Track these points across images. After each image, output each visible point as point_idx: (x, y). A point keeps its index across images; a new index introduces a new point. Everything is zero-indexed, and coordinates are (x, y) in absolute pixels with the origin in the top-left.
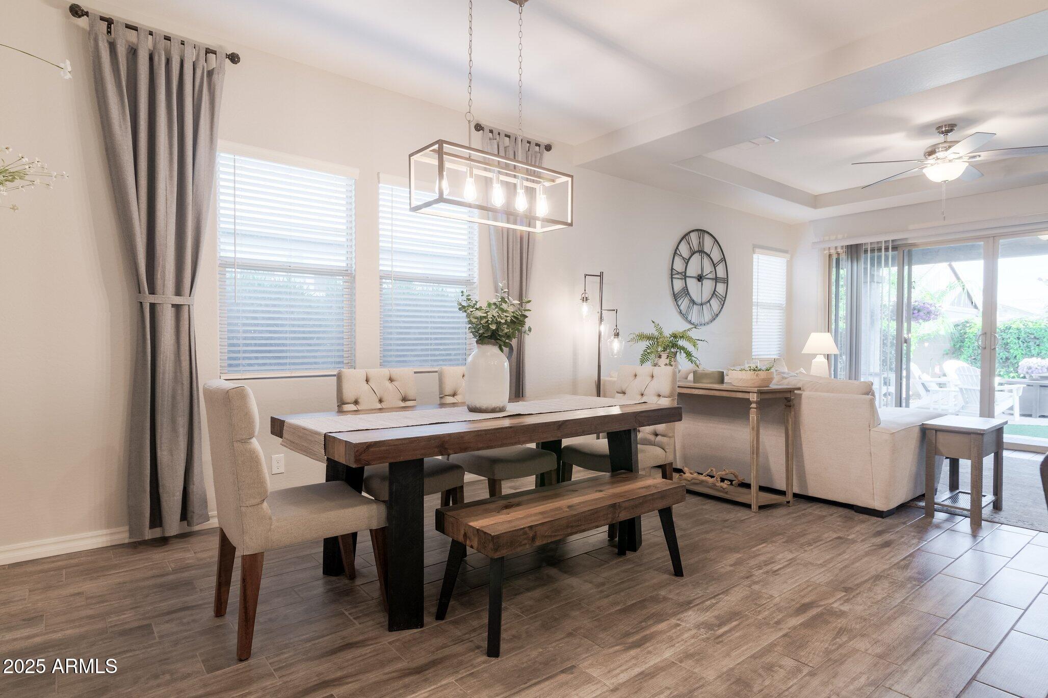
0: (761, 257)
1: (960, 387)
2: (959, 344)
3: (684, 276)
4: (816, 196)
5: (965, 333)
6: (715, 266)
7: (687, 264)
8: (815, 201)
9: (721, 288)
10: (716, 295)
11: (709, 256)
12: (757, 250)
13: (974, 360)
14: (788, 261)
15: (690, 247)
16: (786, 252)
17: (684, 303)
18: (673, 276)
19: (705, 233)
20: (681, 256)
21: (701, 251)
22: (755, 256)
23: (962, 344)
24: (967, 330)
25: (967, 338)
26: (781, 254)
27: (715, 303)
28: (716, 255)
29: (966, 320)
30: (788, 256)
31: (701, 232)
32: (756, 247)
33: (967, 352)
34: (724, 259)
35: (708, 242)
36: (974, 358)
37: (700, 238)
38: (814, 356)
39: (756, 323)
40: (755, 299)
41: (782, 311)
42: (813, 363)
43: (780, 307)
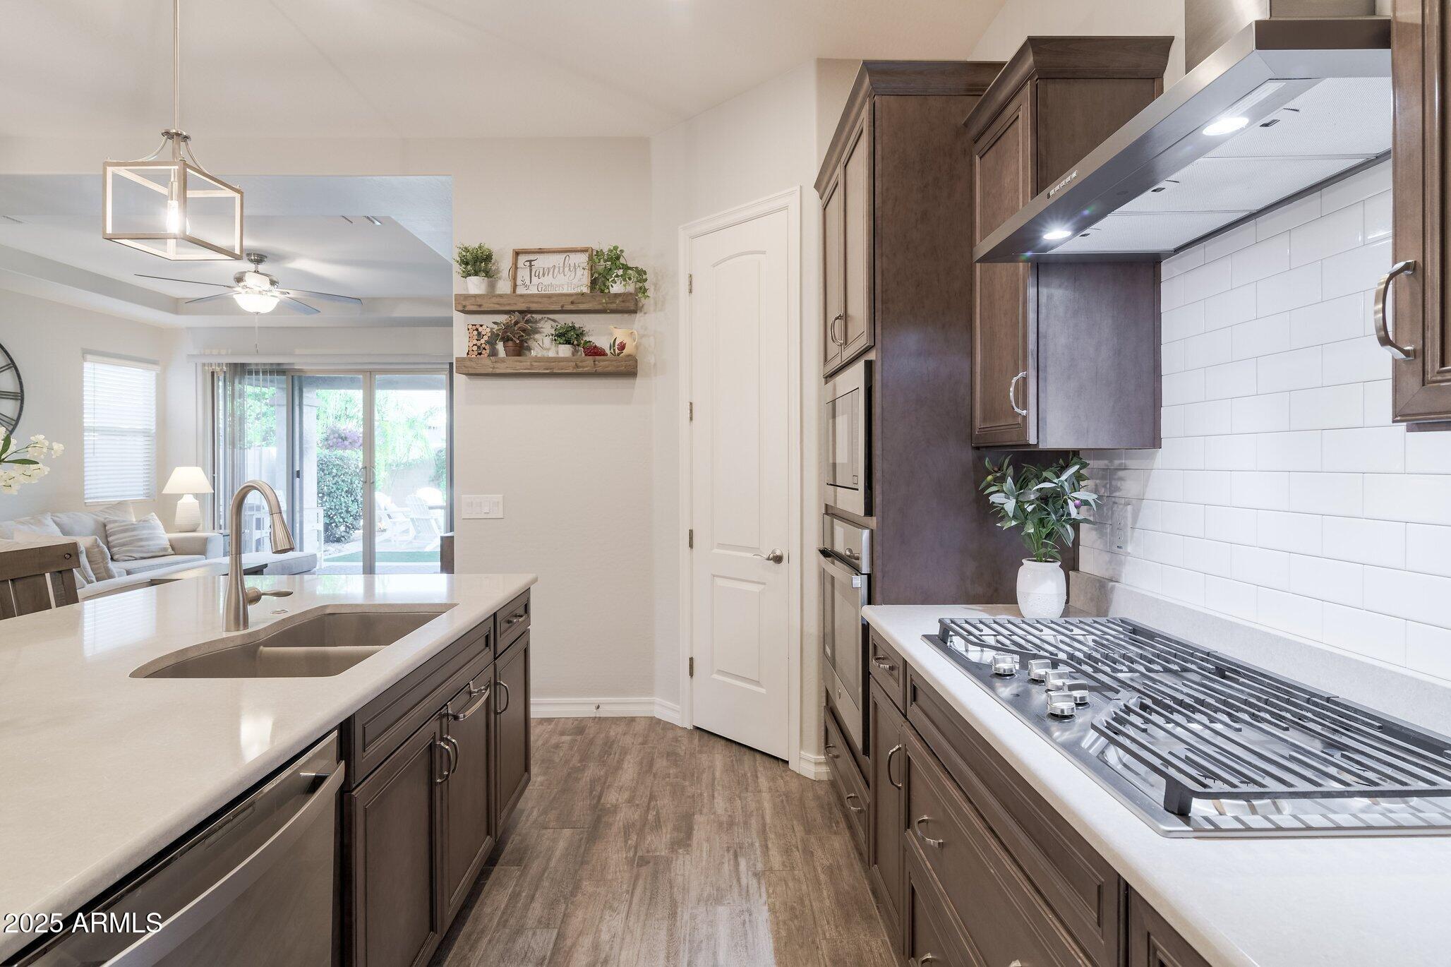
0: (98, 366)
1: (411, 517)
4: (179, 300)
8: (177, 305)
9: (6, 407)
12: (89, 357)
14: (157, 375)
16: (154, 363)
22: (88, 365)
26: (147, 365)
30: (158, 368)
32: (88, 352)
34: (12, 365)
39: (92, 455)
40: (88, 420)
41: (148, 438)
42: (179, 506)
43: (145, 433)
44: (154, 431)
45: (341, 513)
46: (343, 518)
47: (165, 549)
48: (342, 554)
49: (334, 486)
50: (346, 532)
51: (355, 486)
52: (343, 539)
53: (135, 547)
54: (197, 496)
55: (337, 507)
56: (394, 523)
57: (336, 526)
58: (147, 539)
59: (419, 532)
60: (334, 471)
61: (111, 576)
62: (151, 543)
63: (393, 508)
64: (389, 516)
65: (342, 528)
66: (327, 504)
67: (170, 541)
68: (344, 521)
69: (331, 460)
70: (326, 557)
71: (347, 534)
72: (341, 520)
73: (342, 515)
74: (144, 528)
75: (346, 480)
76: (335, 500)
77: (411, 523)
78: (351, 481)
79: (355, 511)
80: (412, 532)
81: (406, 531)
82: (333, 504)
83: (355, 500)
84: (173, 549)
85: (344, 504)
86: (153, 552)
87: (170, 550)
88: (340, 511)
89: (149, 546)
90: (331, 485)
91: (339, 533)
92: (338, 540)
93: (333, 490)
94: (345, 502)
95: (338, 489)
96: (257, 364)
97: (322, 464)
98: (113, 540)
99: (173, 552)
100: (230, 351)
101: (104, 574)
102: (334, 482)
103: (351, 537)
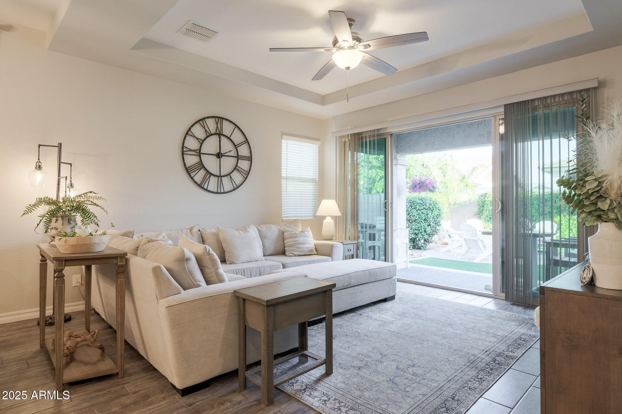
0: (290, 142)
1: (464, 237)
2: (482, 208)
3: (199, 153)
4: (324, 96)
5: (485, 201)
6: (236, 147)
7: (202, 144)
8: (323, 100)
9: (244, 165)
10: (238, 170)
11: (229, 138)
12: (284, 136)
13: (489, 219)
14: (319, 147)
15: (206, 130)
16: (318, 140)
17: (199, 176)
18: (184, 153)
19: (224, 121)
20: (194, 136)
21: (220, 134)
22: (284, 142)
23: (483, 208)
24: (486, 199)
25: (486, 204)
26: (314, 141)
27: (237, 177)
28: (237, 138)
29: (486, 192)
30: (319, 143)
31: (219, 119)
32: (284, 134)
33: (486, 213)
34: (247, 141)
35: (227, 128)
36: (489, 217)
37: (217, 124)
38: (324, 218)
39: (285, 193)
40: (284, 174)
41: (315, 184)
42: (324, 224)
43: (313, 181)
44: (317, 180)
45: (421, 232)
46: (423, 236)
47: (311, 251)
48: (421, 258)
49: (417, 216)
50: (424, 243)
51: (429, 216)
52: (422, 248)
53: (296, 248)
54: (332, 217)
55: (419, 229)
56: (453, 241)
57: (419, 240)
58: (303, 244)
59: (469, 248)
60: (417, 207)
61: (221, 280)
62: (304, 246)
63: (452, 231)
64: (450, 236)
65: (422, 241)
66: (413, 226)
67: (315, 245)
68: (423, 237)
69: (416, 200)
70: (411, 259)
71: (424, 245)
72: (422, 237)
73: (422, 234)
74: (301, 236)
75: (424, 212)
76: (418, 224)
77: (464, 241)
78: (427, 213)
79: (429, 232)
80: (465, 248)
81: (461, 246)
82: (417, 226)
83: (429, 225)
84: (316, 250)
85: (423, 227)
86: (304, 252)
87: (315, 252)
88: (421, 231)
89: (303, 248)
90: (416, 215)
91: (420, 244)
92: (420, 248)
93: (416, 218)
94: (424, 226)
95: (419, 218)
96: (366, 132)
97: (411, 203)
98: (288, 242)
99: (316, 253)
100: (352, 127)
101: (216, 277)
102: (417, 213)
103: (427, 247)
